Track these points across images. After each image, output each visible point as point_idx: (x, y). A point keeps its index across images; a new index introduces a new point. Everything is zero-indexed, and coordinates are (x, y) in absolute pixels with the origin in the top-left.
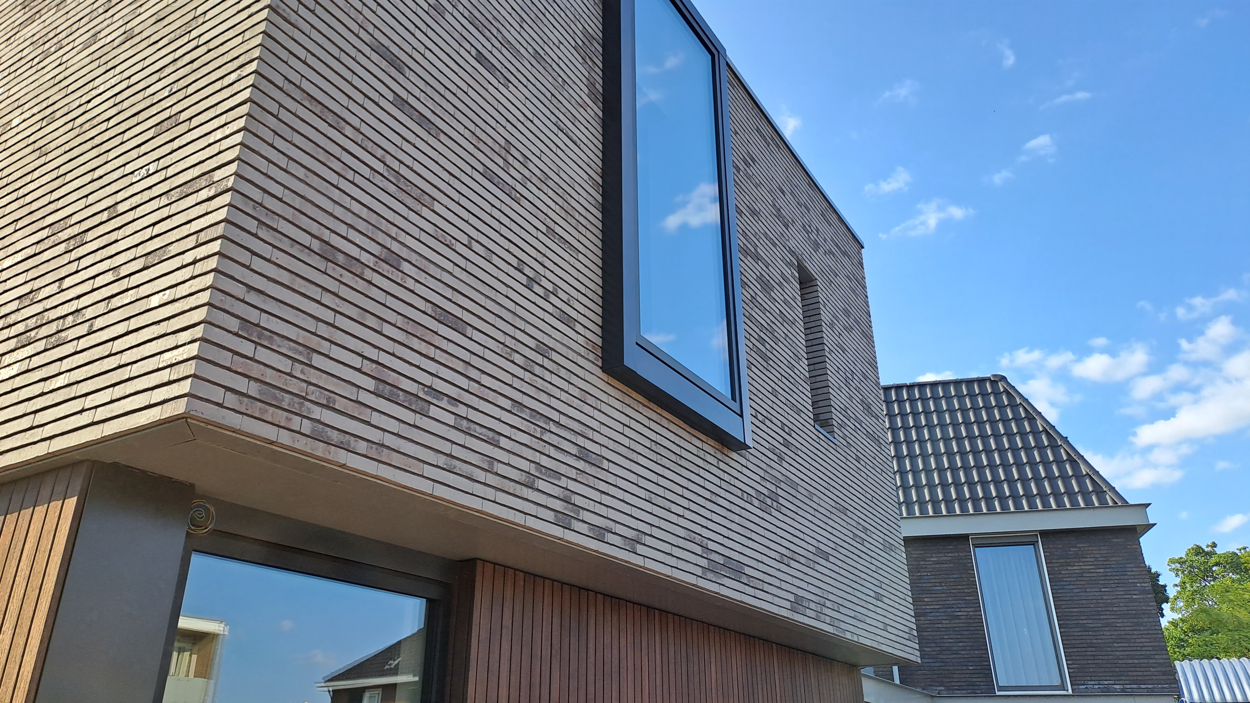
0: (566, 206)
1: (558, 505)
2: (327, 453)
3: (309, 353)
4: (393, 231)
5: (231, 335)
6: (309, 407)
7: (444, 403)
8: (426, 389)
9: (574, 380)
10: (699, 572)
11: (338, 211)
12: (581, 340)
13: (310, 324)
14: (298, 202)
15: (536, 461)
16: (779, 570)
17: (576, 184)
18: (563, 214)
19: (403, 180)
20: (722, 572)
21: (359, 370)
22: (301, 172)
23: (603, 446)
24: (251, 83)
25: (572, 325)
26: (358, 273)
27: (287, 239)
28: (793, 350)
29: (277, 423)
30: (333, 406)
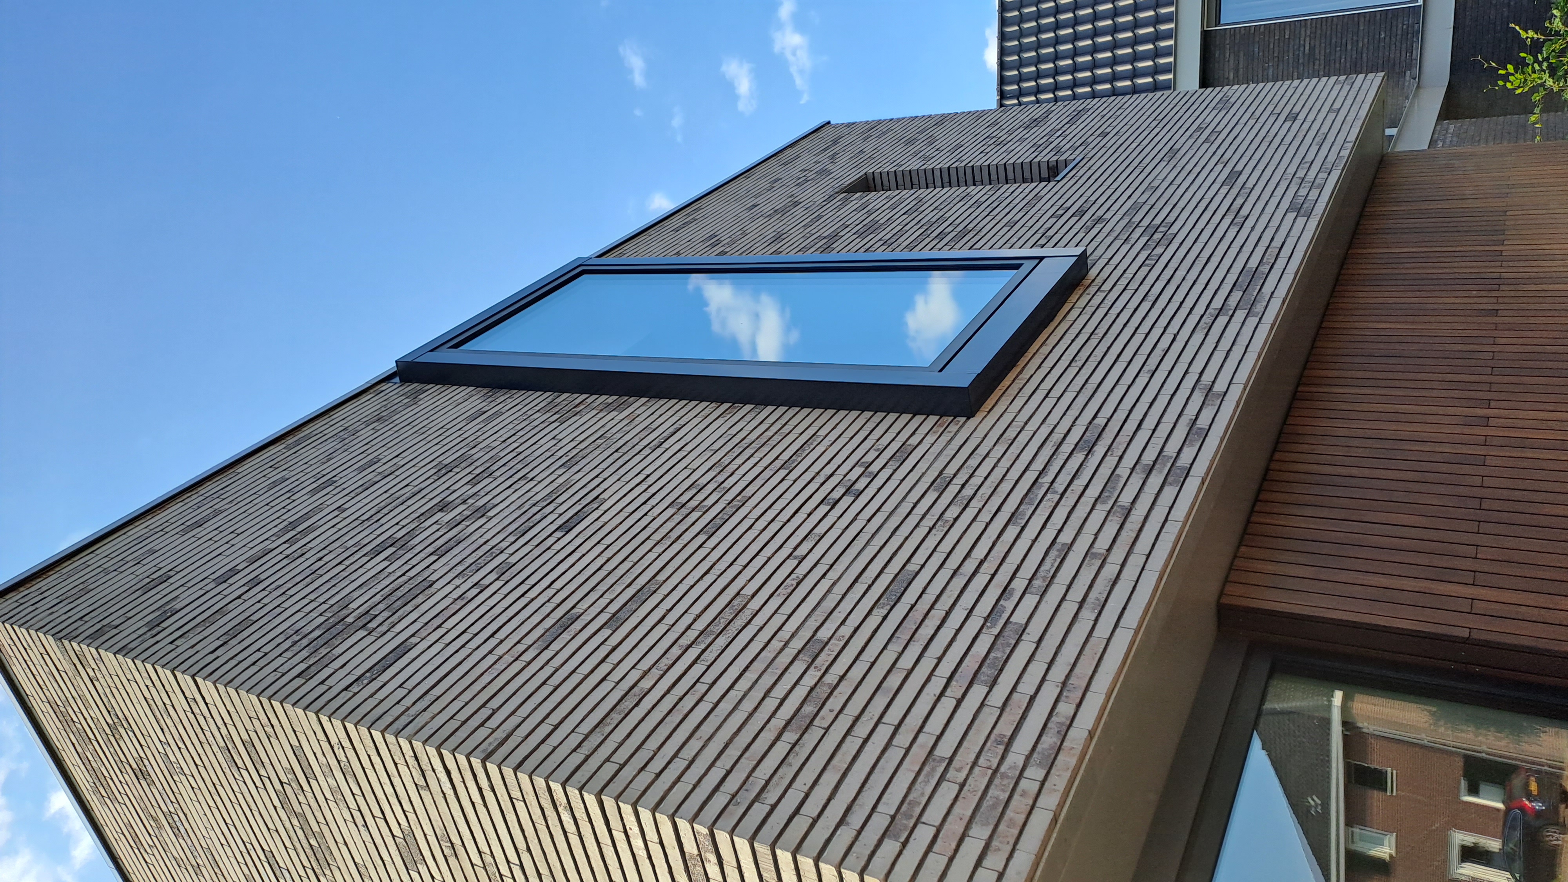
0: (755, 446)
1: (1156, 481)
2: (1073, 752)
3: (934, 760)
4: (776, 645)
5: (905, 852)
6: (1008, 767)
7: (1009, 605)
8: (988, 624)
9: (983, 451)
10: (1252, 321)
11: (748, 705)
12: (930, 439)
13: (895, 755)
14: (733, 752)
15: (1092, 503)
16: (1253, 228)
17: (729, 432)
18: (766, 449)
19: (711, 627)
20: (1255, 294)
21: (959, 702)
22: (695, 745)
23: (1074, 422)
24: (577, 792)
25: (910, 449)
26: (828, 692)
27: (780, 770)
28: (955, 202)
29: (1029, 808)
30: (1008, 737)
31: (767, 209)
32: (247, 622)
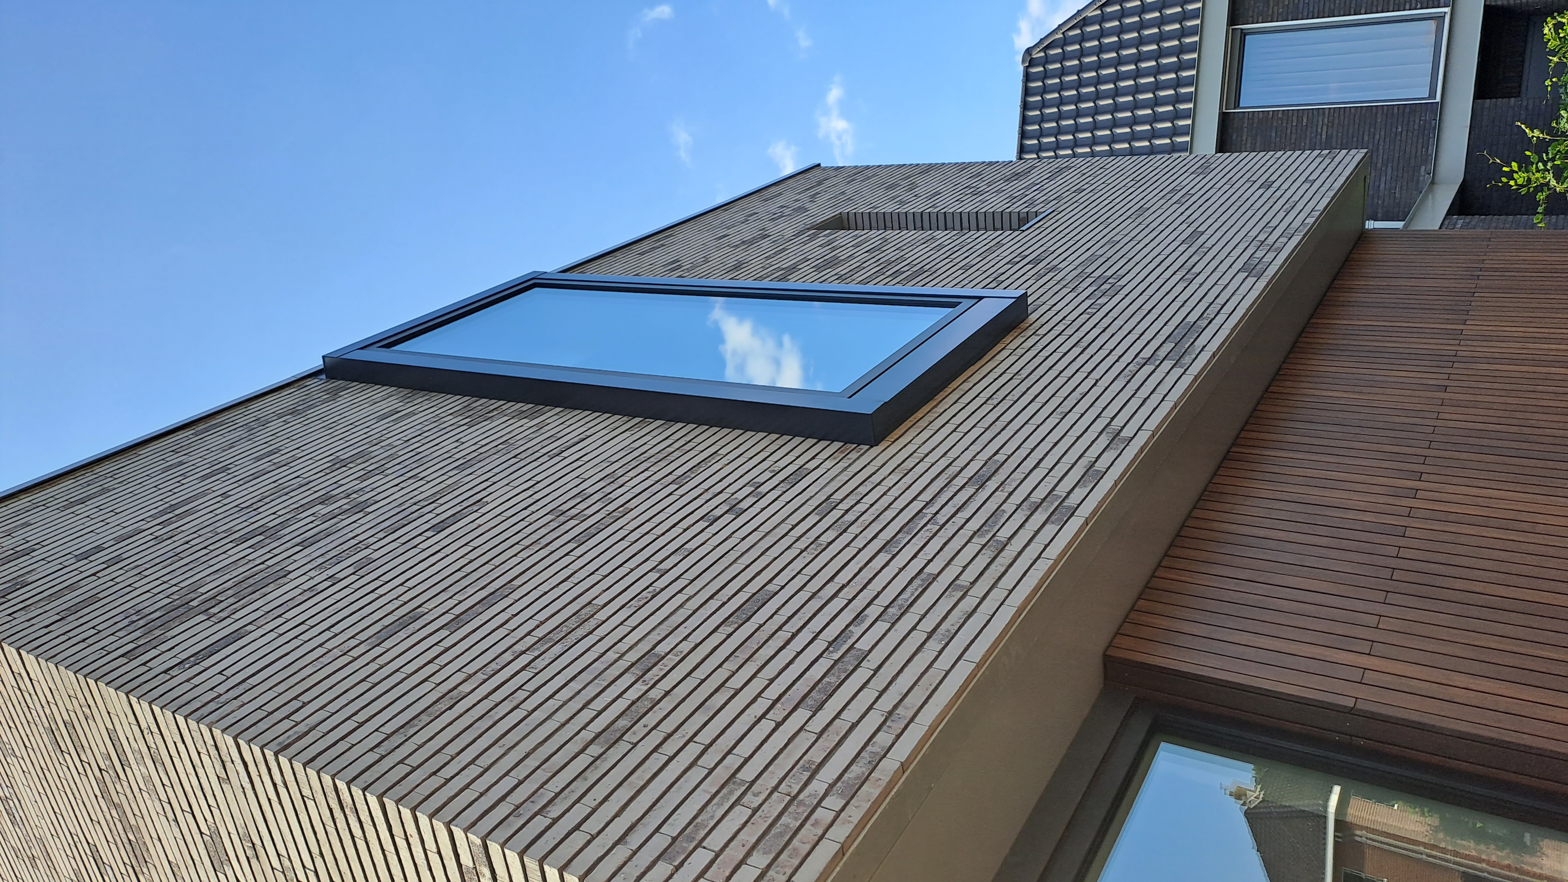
0: (653, 460)
1: (1039, 517)
2: (880, 782)
3: (734, 783)
4: (611, 656)
5: (675, 876)
6: (808, 794)
7: (857, 631)
8: (831, 649)
9: (876, 479)
10: (1178, 371)
11: (562, 716)
12: (828, 464)
13: (696, 774)
14: (531, 763)
15: (970, 535)
16: (1201, 285)
17: (631, 446)
18: (663, 464)
19: (551, 635)
20: (1187, 346)
21: (778, 725)
22: (496, 752)
23: (975, 457)
24: (361, 792)
25: (806, 472)
26: (650, 706)
27: (574, 783)
28: (918, 244)
29: (816, 838)
30: (816, 764)
31: (736, 240)
32: (94, 599)
